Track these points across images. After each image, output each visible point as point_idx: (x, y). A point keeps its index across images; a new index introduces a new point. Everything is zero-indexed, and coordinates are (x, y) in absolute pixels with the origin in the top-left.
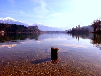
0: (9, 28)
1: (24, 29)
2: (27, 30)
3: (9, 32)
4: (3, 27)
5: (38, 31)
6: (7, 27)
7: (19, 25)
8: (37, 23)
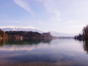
0: (27, 34)
1: (38, 35)
2: (40, 36)
3: (27, 38)
4: (22, 34)
5: (50, 37)
6: (25, 34)
7: (35, 32)
8: (51, 30)
